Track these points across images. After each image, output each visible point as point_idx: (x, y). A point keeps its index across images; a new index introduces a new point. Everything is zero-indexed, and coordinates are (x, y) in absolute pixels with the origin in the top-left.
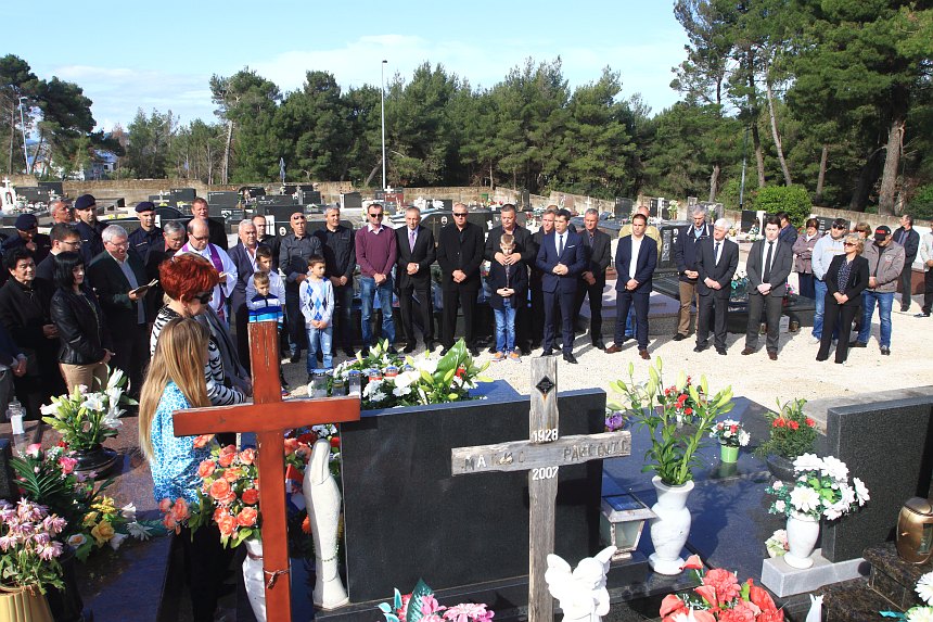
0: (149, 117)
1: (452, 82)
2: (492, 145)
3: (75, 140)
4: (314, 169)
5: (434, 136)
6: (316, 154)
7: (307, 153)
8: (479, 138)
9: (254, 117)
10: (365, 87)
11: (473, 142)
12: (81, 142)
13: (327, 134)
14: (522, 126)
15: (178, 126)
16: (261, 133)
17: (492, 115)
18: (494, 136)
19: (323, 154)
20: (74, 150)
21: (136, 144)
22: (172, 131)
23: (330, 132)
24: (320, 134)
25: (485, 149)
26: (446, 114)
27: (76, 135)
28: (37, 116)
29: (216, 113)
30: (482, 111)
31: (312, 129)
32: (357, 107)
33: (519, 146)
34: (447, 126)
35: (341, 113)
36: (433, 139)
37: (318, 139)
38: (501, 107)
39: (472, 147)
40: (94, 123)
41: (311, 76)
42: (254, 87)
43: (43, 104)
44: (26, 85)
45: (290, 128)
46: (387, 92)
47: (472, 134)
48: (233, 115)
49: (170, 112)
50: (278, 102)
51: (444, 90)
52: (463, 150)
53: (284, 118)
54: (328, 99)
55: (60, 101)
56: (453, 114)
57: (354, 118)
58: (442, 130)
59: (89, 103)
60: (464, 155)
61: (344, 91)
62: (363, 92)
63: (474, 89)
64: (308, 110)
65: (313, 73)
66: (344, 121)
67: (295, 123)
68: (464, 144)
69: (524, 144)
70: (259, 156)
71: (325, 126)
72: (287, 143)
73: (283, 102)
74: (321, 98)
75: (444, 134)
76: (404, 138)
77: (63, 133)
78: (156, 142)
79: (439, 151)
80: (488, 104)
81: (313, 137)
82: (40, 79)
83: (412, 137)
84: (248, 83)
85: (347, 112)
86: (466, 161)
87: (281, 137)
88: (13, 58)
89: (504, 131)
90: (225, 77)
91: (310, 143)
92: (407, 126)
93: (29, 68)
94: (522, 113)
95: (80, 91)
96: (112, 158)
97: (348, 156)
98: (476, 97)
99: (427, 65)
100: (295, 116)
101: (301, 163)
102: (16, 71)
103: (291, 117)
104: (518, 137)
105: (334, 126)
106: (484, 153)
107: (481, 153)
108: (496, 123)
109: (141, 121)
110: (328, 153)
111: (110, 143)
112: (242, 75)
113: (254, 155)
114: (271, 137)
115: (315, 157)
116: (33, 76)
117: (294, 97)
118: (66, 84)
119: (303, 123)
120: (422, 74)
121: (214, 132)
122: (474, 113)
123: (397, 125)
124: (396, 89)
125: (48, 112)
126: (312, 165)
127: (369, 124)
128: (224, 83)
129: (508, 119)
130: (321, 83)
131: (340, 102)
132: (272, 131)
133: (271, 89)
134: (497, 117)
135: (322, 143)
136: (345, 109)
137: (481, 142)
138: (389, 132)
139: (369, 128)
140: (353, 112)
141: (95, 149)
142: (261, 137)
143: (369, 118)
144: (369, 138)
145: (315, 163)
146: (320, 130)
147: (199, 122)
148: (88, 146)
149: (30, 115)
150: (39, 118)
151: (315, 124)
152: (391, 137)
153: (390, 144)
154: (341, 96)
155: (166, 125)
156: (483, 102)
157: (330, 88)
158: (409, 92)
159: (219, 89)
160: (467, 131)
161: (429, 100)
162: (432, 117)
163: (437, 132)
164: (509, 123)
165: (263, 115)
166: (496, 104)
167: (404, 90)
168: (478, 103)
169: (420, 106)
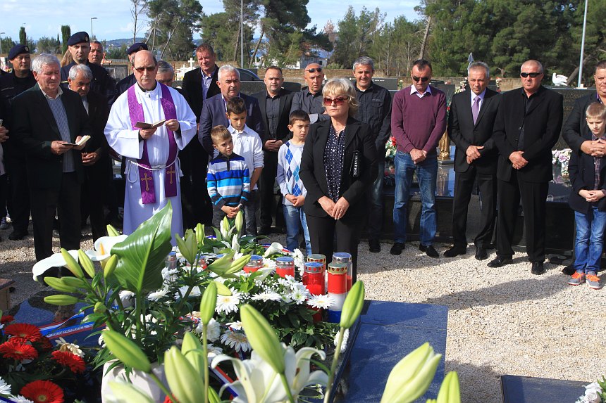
0: (358, 15)
3: (290, 34)
6: (513, 51)
7: (504, 50)
9: (452, 13)
12: (294, 37)
13: (527, 30)
15: (384, 23)
16: (457, 29)
20: (288, 43)
21: (343, 40)
22: (378, 28)
23: (530, 28)
24: (520, 30)
27: (292, 31)
28: (261, 12)
29: (416, 9)
31: (511, 25)
35: (546, 7)
37: (517, 35)
40: (308, 20)
43: (266, 2)
45: (488, 24)
48: (433, 11)
49: (378, 10)
53: (483, 13)
57: (559, 13)
64: (509, 5)
66: (548, 16)
67: (494, 18)
70: (453, 53)
71: (525, 21)
72: (483, 39)
77: (281, 28)
78: (362, 39)
81: (512, 33)
85: (552, 7)
87: (476, 33)
91: (508, 39)
96: (322, 53)
97: (548, 54)
100: (495, 11)
101: (496, 60)
103: (490, 12)
105: (535, 22)
109: (350, 16)
110: (526, 51)
111: (323, 40)
113: (447, 51)
114: (467, 33)
115: (511, 54)
119: (502, 18)
121: (414, 28)
125: (271, 9)
126: (507, 62)
127: (576, 20)
132: (468, 26)
135: (521, 39)
138: (599, 28)
139: (576, 25)
140: (560, 7)
141: (307, 43)
142: (457, 33)
143: (577, 13)
144: (574, 35)
145: (511, 61)
146: (520, 26)
147: (402, 19)
148: (301, 41)
149: (257, 13)
150: (263, 15)
151: (515, 20)
152: (600, 34)
153: (599, 42)
155: (372, 23)
165: (462, 11)
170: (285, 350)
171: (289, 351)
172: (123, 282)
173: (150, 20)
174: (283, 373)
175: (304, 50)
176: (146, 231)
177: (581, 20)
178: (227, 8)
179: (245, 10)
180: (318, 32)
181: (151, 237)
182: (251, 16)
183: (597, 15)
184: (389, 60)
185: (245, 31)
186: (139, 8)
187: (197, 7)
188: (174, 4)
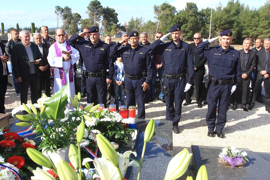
0: (135, 19)
1: (242, 6)
2: (256, 30)
4: (186, 37)
5: (232, 26)
6: (187, 32)
7: (184, 32)
8: (250, 27)
9: (167, 19)
10: (208, 8)
11: (248, 29)
12: (113, 27)
13: (192, 25)
15: (144, 22)
16: (168, 24)
17: (257, 19)
18: (257, 27)
19: (190, 32)
20: (111, 29)
21: (130, 28)
22: (142, 24)
23: (193, 24)
24: (189, 25)
25: (253, 32)
26: (238, 18)
27: (112, 25)
28: (102, 18)
29: (155, 17)
30: (253, 17)
31: (187, 23)
32: (204, 15)
34: (238, 23)
35: (198, 17)
36: (231, 27)
37: (188, 27)
38: (261, 15)
39: (247, 31)
40: (118, 21)
41: (188, 4)
42: (168, 8)
43: (103, 15)
44: (99, 9)
45: (179, 23)
46: (216, 10)
47: (248, 26)
48: (160, 18)
49: (142, 18)
50: (176, 14)
51: (239, 9)
52: (244, 32)
53: (177, 19)
54: (194, 13)
55: (109, 14)
56: (241, 18)
57: (201, 19)
58: (235, 24)
59: (117, 15)
60: (244, 34)
61: (199, 10)
62: (207, 10)
63: (251, 9)
64: (186, 16)
65: (189, 3)
66: (199, 20)
67: (181, 21)
68: (244, 30)
71: (191, 22)
73: (178, 14)
74: (191, 12)
75: (237, 26)
76: (220, 27)
77: (109, 24)
78: (136, 28)
79: (234, 32)
80: (256, 14)
81: (187, 26)
82: (103, 7)
83: (223, 26)
84: (166, 7)
85: (200, 17)
89: (261, 25)
91: (185, 28)
92: (222, 23)
93: (100, 4)
95: (114, 11)
96: (123, 32)
98: (251, 11)
100: (181, 18)
102: (97, 5)
103: (179, 19)
104: (267, 27)
105: (194, 22)
107: (251, 33)
108: (258, 21)
109: (132, 20)
111: (123, 28)
112: (164, 4)
115: (187, 33)
116: (101, 6)
117: (181, 12)
118: (111, 9)
119: (183, 21)
120: (231, 3)
121: (154, 24)
122: (250, 18)
123: (218, 22)
124: (219, 9)
125: (105, 17)
127: (208, 22)
128: (158, 7)
129: (263, 20)
130: (191, 6)
131: (198, 13)
132: (172, 23)
133: (174, 9)
134: (259, 19)
135: (190, 28)
136: (199, 16)
137: (251, 29)
138: (215, 25)
139: (208, 23)
140: (202, 17)
141: (118, 29)
142: (168, 26)
143: (208, 19)
144: (207, 27)
145: (186, 35)
146: (189, 23)
147: (150, 21)
148: (115, 28)
149: (100, 18)
150: (102, 19)
151: (188, 21)
152: (216, 26)
153: (215, 29)
154: (198, 12)
155: (140, 22)
156: (254, 14)
157: (194, 8)
158: (224, 10)
159: (156, 9)
160: (246, 25)
161: (232, 12)
162: (232, 19)
163: (234, 25)
164: (264, 21)
165: (170, 18)
166: (259, 14)
167: (222, 9)
168: (252, 14)
169: (228, 15)
170: (119, 156)
171: (120, 156)
172: (49, 116)
173: (63, 21)
175: (117, 32)
176: (57, 96)
177: (209, 22)
178: (90, 17)
179: (96, 18)
180: (121, 25)
181: (60, 98)
182: (98, 20)
183: (214, 20)
186: (59, 17)
187: (79, 16)
188: (71, 15)
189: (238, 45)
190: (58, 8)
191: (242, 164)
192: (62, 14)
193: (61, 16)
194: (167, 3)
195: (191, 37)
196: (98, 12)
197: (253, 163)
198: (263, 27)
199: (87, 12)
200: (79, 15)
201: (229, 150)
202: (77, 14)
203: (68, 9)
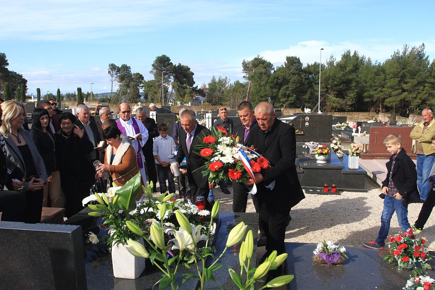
0: (217, 80)
1: (362, 60)
2: (382, 92)
3: (185, 90)
4: (287, 103)
6: (289, 96)
7: (284, 95)
8: (374, 88)
9: (260, 79)
10: (315, 63)
11: (371, 90)
12: (188, 91)
13: (295, 86)
14: (400, 82)
15: (229, 84)
16: (263, 86)
17: (382, 76)
18: (383, 87)
19: (292, 96)
20: (185, 94)
21: (211, 92)
22: (227, 86)
23: (296, 85)
24: (291, 86)
25: (377, 94)
26: (357, 76)
27: (187, 88)
28: (172, 79)
29: (244, 77)
30: (377, 74)
31: (287, 84)
32: (310, 73)
33: (397, 92)
34: (357, 82)
35: (302, 76)
36: (349, 88)
37: (290, 89)
38: (388, 72)
39: (370, 93)
40: (194, 83)
41: (288, 59)
42: (261, 65)
43: (174, 75)
44: (168, 67)
45: (277, 84)
46: (326, 65)
47: (371, 86)
48: (252, 78)
49: (226, 78)
50: (272, 72)
51: (357, 64)
52: (365, 94)
53: (274, 79)
54: (297, 70)
55: (181, 73)
56: (361, 75)
57: (309, 78)
58: (354, 84)
59: (193, 74)
60: (366, 97)
61: (305, 66)
62: (314, 66)
63: (373, 63)
64: (286, 75)
65: (289, 57)
66: (304, 80)
67: (279, 81)
68: (366, 91)
69: (400, 91)
70: (262, 97)
71: (294, 82)
72: (275, 91)
73: (275, 71)
74: (293, 69)
75: (355, 86)
76: (334, 88)
77: (181, 87)
78: (219, 91)
79: (352, 95)
80: (380, 71)
81: (288, 88)
82: (174, 64)
83: (338, 87)
84: (259, 63)
85: (305, 76)
86: (366, 100)
87: (272, 88)
88: (164, 56)
89: (389, 84)
90: (249, 61)
91: (286, 91)
92: (335, 82)
93: (170, 60)
94: (400, 74)
95: (189, 69)
96: (201, 98)
97: (304, 97)
98: (374, 67)
99: (349, 52)
100: (280, 78)
101: (281, 100)
102: (165, 61)
103: (278, 78)
104: (397, 87)
105: (298, 83)
106: (377, 95)
107: (375, 96)
108: (384, 80)
109: (213, 80)
110: (295, 95)
111: (201, 92)
112: (256, 59)
114: (268, 88)
115: (288, 97)
116: (171, 63)
117: (279, 69)
118: (184, 66)
119: (283, 81)
120: (346, 57)
121: (243, 86)
122: (373, 75)
123: (330, 82)
124: (331, 64)
125: (176, 78)
126: (286, 101)
127: (316, 82)
128: (249, 64)
129: (391, 78)
130: (293, 62)
131: (302, 71)
132: (268, 85)
133: (269, 65)
134: (385, 77)
135: (292, 90)
136: (304, 74)
137: (376, 90)
138: (326, 85)
140: (308, 76)
141: (194, 94)
142: (263, 88)
143: (316, 79)
144: (316, 88)
145: (288, 100)
146: (291, 84)
147: (238, 82)
148: (191, 93)
149: (170, 80)
150: (172, 81)
151: (289, 82)
152: (327, 88)
153: (327, 91)
154: (303, 68)
155: (224, 84)
156: (378, 70)
157: (297, 64)
158: (337, 65)
159: (246, 66)
160: (368, 84)
161: (348, 69)
162: (349, 77)
163: (351, 85)
164: (392, 80)
165: (265, 77)
166: (385, 70)
167: (335, 64)
168: (376, 70)
169: (343, 72)
170: (192, 226)
172: (121, 206)
173: (119, 84)
174: (191, 234)
175: (192, 97)
176: (130, 184)
177: (318, 81)
178: (156, 78)
179: (164, 79)
180: (198, 88)
181: (132, 187)
182: (167, 81)
183: (325, 79)
184: (232, 100)
185: (164, 88)
186: (114, 78)
187: (141, 77)
188: (131, 76)
189: (358, 113)
190: (113, 67)
191: (339, 261)
192: (118, 75)
193: (116, 77)
194: (260, 58)
195: (294, 103)
196: (167, 71)
197: (354, 261)
198: (391, 87)
199: (151, 72)
200: (141, 75)
201: (325, 246)
202: (138, 74)
203: (126, 68)
